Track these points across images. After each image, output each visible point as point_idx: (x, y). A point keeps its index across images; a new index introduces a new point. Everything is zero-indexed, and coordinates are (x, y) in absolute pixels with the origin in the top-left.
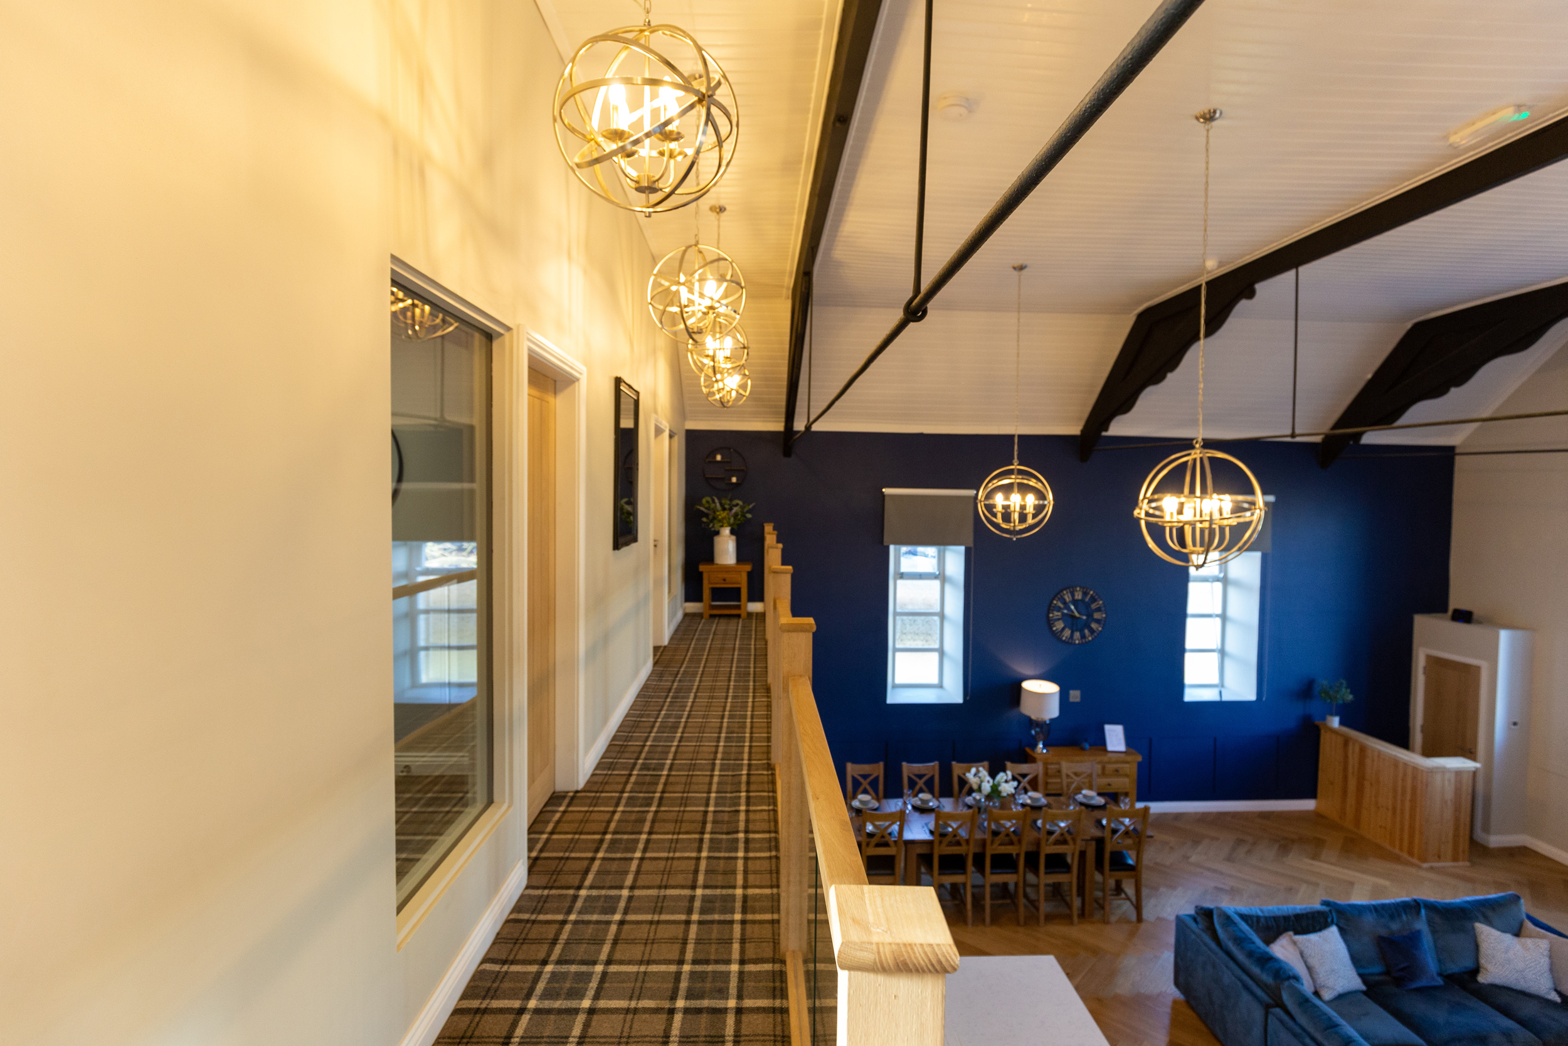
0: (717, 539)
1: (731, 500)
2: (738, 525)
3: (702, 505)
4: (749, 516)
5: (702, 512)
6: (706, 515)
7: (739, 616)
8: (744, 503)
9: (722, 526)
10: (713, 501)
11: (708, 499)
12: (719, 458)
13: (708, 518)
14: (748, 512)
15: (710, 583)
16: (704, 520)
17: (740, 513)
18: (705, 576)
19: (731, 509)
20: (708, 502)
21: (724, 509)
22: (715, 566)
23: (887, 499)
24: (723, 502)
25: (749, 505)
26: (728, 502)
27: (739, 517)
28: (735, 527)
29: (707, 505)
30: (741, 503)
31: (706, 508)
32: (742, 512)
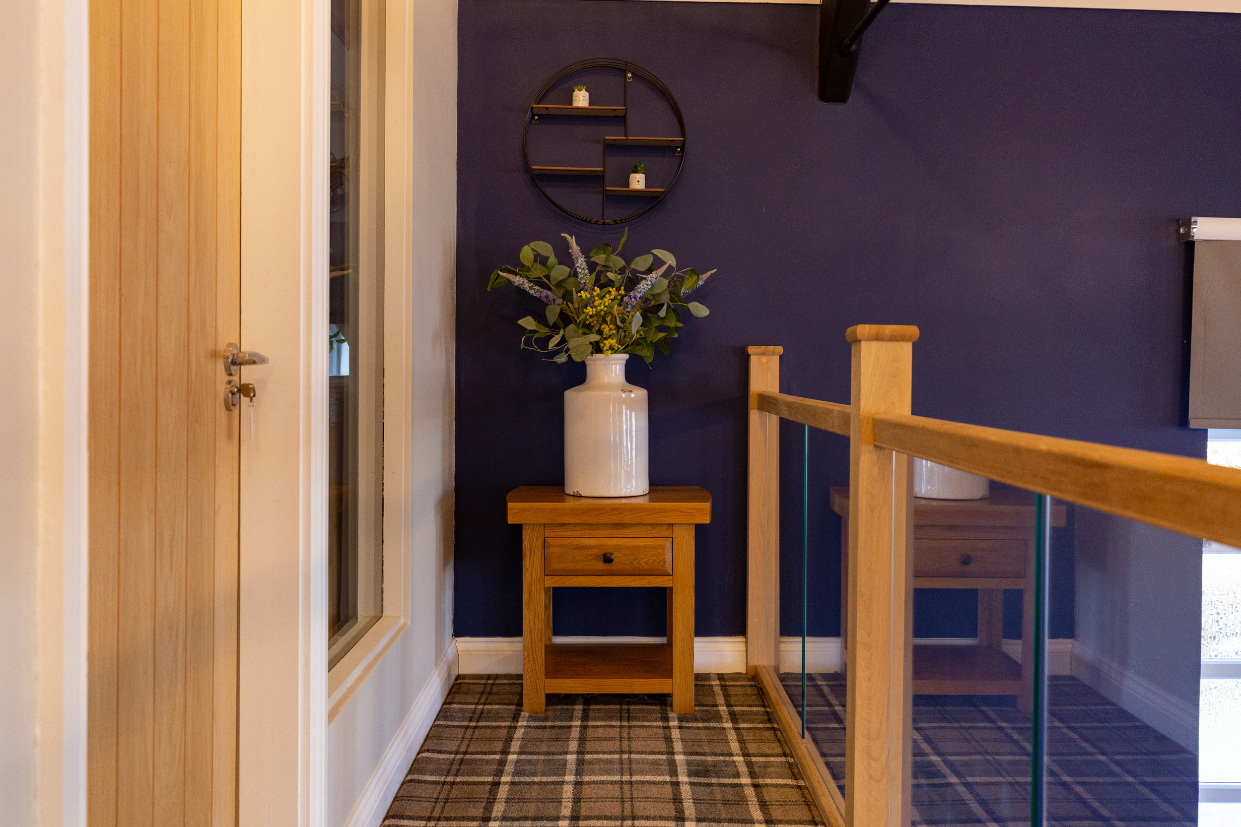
0: (574, 398)
1: (628, 256)
2: (657, 347)
3: (518, 267)
4: (700, 310)
5: (521, 291)
6: (537, 308)
7: (663, 700)
8: (680, 266)
9: (597, 349)
10: (565, 258)
11: (545, 248)
12: (581, 99)
13: (541, 319)
14: (698, 295)
15: (548, 572)
16: (528, 323)
17: (665, 299)
18: (530, 543)
19: (632, 283)
20: (541, 260)
21: (603, 284)
22: (570, 504)
23: (1199, 253)
24: (599, 258)
25: (697, 273)
26: (621, 263)
27: (662, 313)
28: (647, 354)
29: (538, 272)
30: (670, 259)
31: (538, 282)
32: (673, 291)
